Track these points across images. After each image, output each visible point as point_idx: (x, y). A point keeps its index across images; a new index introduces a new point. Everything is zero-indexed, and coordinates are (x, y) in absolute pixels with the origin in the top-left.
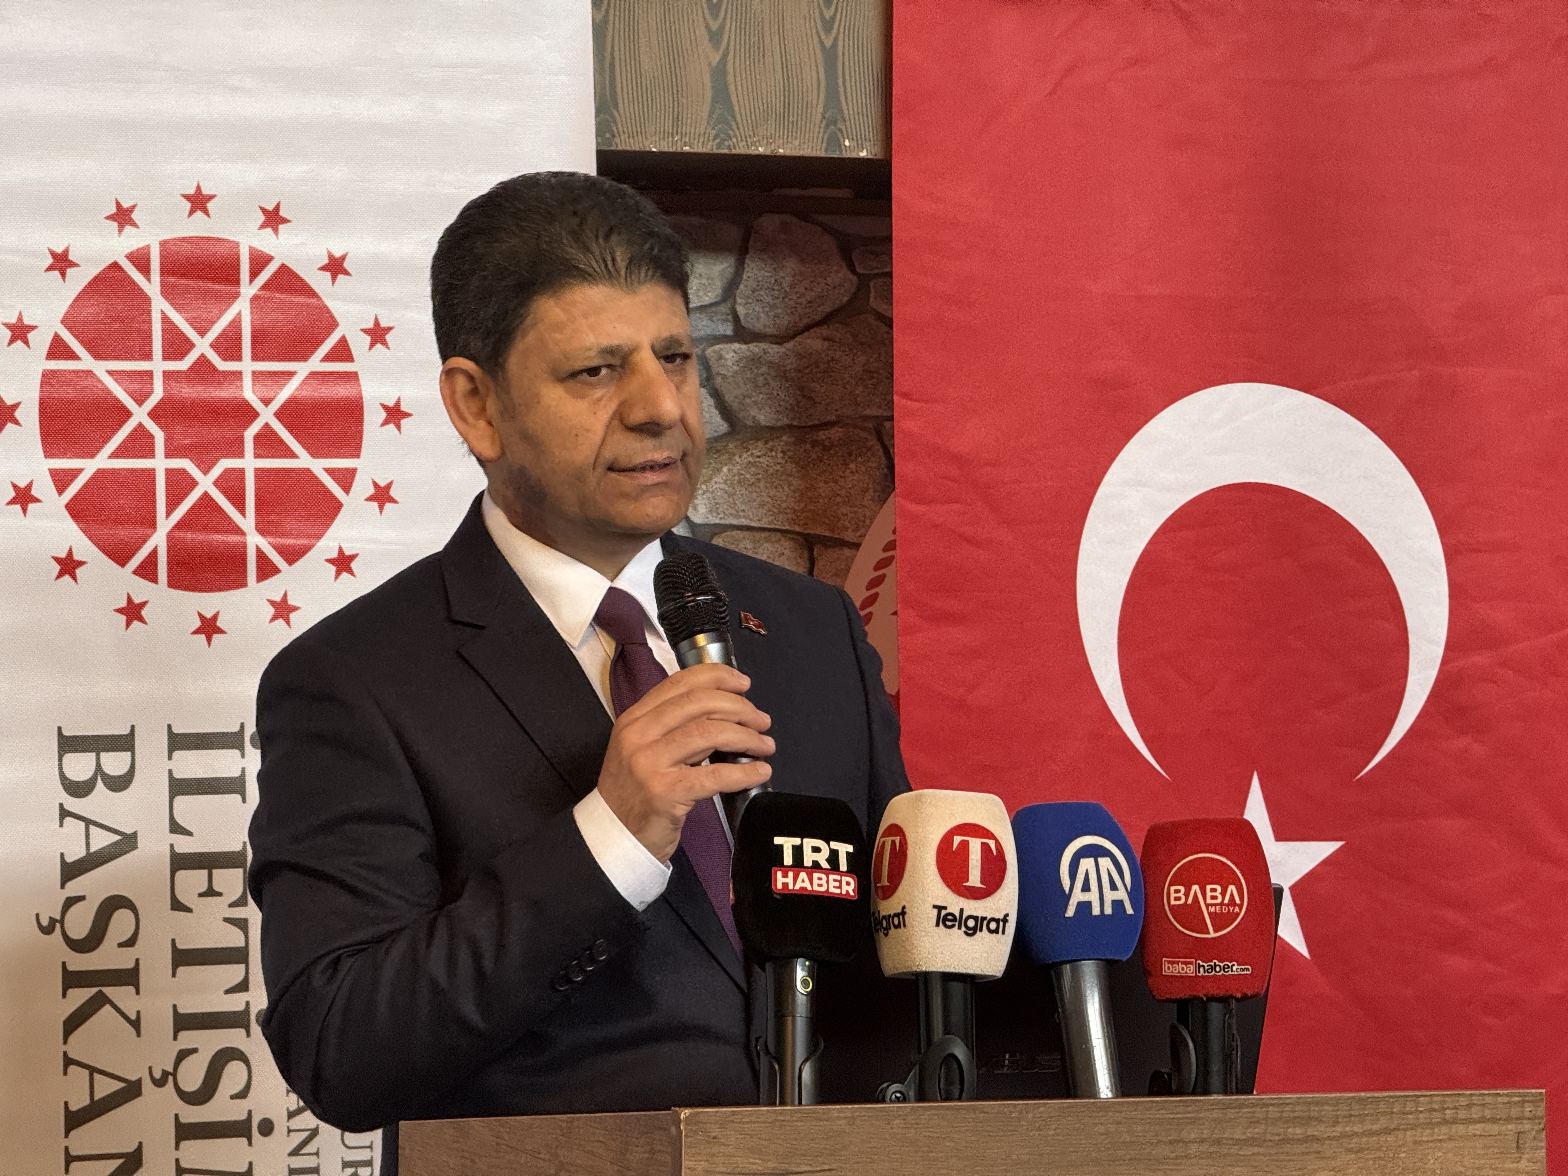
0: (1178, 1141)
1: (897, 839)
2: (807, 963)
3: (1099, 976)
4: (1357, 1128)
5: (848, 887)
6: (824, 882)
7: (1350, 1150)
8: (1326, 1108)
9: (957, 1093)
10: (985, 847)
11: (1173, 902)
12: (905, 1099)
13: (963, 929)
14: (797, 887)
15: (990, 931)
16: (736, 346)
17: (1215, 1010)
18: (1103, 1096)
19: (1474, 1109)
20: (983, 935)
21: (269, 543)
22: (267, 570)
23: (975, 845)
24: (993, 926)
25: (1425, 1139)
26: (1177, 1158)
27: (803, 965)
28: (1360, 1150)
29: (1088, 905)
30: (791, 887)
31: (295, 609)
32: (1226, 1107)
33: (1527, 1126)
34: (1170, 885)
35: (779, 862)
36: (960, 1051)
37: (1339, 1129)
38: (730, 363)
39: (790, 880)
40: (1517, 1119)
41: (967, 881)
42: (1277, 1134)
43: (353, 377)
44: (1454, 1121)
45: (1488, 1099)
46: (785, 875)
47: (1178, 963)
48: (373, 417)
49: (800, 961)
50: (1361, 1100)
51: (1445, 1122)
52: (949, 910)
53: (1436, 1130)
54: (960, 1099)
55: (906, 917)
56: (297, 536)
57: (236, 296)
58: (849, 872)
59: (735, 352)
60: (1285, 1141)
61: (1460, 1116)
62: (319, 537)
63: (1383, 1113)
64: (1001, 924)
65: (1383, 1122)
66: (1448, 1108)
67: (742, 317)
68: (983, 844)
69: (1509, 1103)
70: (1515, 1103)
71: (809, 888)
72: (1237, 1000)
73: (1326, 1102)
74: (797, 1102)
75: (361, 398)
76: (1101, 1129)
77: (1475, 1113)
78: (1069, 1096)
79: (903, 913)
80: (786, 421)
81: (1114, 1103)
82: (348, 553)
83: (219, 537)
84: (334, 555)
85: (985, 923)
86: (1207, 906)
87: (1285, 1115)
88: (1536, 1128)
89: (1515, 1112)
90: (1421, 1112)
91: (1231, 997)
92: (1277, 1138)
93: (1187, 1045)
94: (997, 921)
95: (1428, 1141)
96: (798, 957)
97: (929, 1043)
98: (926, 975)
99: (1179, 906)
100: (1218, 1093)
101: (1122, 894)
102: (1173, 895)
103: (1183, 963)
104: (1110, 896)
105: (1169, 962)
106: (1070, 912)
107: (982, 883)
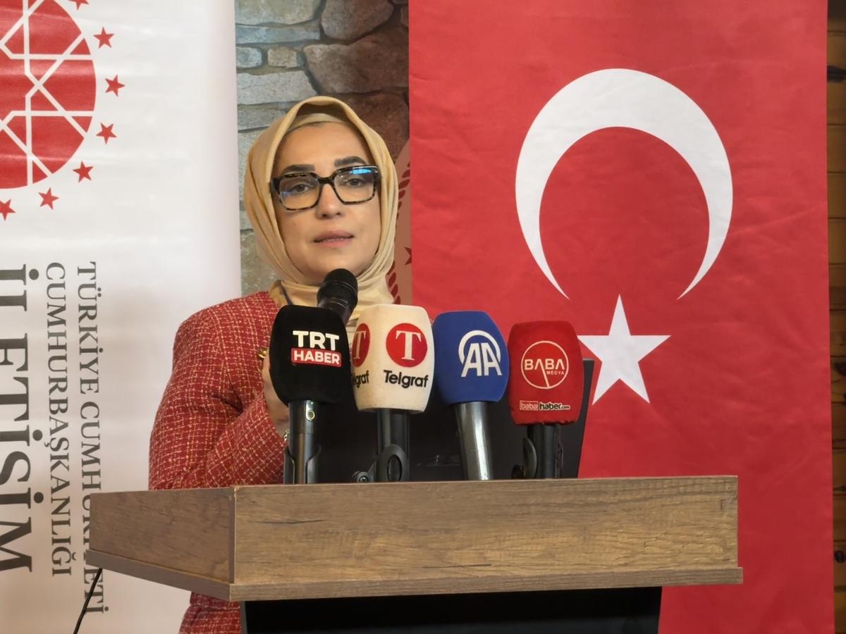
0: (524, 505)
1: (365, 332)
2: (312, 403)
3: (482, 412)
4: (628, 498)
5: (336, 359)
6: (321, 356)
7: (624, 510)
8: (610, 486)
9: (398, 477)
10: (415, 337)
11: (526, 369)
12: (367, 480)
13: (401, 384)
14: (306, 360)
15: (418, 385)
16: (321, 46)
17: (549, 429)
18: (483, 479)
19: (696, 487)
20: (413, 388)
21: (41, 160)
22: (39, 176)
23: (409, 336)
24: (419, 382)
25: (668, 503)
26: (523, 514)
27: (310, 404)
28: (629, 510)
29: (474, 370)
30: (302, 359)
31: (55, 198)
32: (552, 485)
33: (726, 496)
34: (524, 359)
35: (296, 346)
36: (400, 454)
37: (617, 497)
38: (317, 56)
39: (302, 355)
40: (721, 492)
41: (404, 356)
42: (582, 501)
43: (89, 63)
44: (685, 493)
45: (704, 481)
46: (299, 353)
47: (528, 403)
48: (101, 87)
49: (308, 402)
50: (631, 482)
51: (679, 494)
52: (393, 373)
53: (674, 499)
54: (399, 480)
55: (369, 377)
56: (56, 156)
57: (20, 15)
58: (337, 351)
59: (321, 49)
60: (587, 504)
61: (688, 491)
62: (69, 156)
63: (644, 489)
64: (424, 381)
65: (644, 493)
66: (681, 486)
67: (325, 29)
68: (413, 335)
69: (716, 483)
70: (721, 483)
71: (313, 360)
72: (561, 424)
73: (609, 482)
74: (305, 481)
75: (94, 75)
76: (479, 497)
77: (697, 489)
78: (463, 479)
79: (367, 375)
80: (351, 90)
81: (489, 483)
82: (86, 166)
83: (10, 157)
84: (79, 167)
85: (414, 381)
86: (546, 371)
87: (586, 489)
88: (732, 497)
89: (720, 488)
90: (665, 488)
91: (559, 423)
92: (581, 503)
93: (531, 450)
94: (421, 379)
95: (669, 505)
96: (306, 400)
97: (383, 448)
98: (380, 411)
99: (529, 371)
100: (550, 477)
101: (495, 364)
102: (526, 365)
103: (532, 403)
104: (487, 365)
105: (523, 403)
106: (464, 374)
107: (412, 357)
